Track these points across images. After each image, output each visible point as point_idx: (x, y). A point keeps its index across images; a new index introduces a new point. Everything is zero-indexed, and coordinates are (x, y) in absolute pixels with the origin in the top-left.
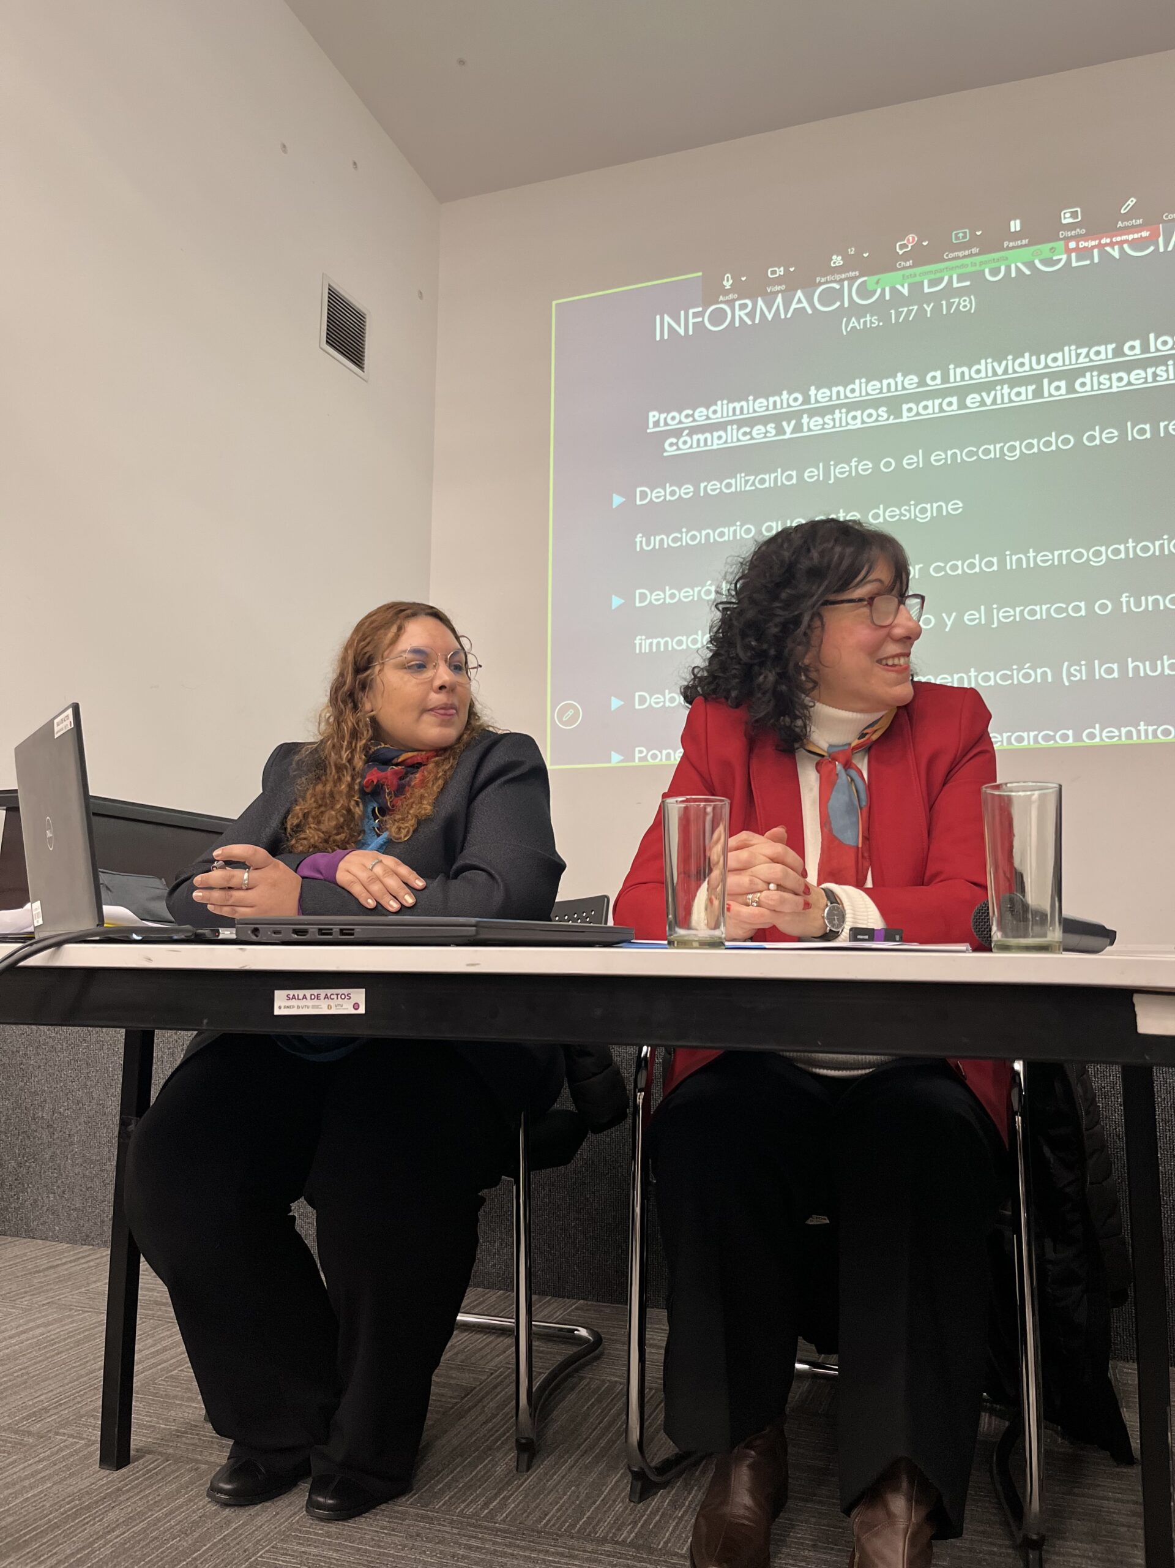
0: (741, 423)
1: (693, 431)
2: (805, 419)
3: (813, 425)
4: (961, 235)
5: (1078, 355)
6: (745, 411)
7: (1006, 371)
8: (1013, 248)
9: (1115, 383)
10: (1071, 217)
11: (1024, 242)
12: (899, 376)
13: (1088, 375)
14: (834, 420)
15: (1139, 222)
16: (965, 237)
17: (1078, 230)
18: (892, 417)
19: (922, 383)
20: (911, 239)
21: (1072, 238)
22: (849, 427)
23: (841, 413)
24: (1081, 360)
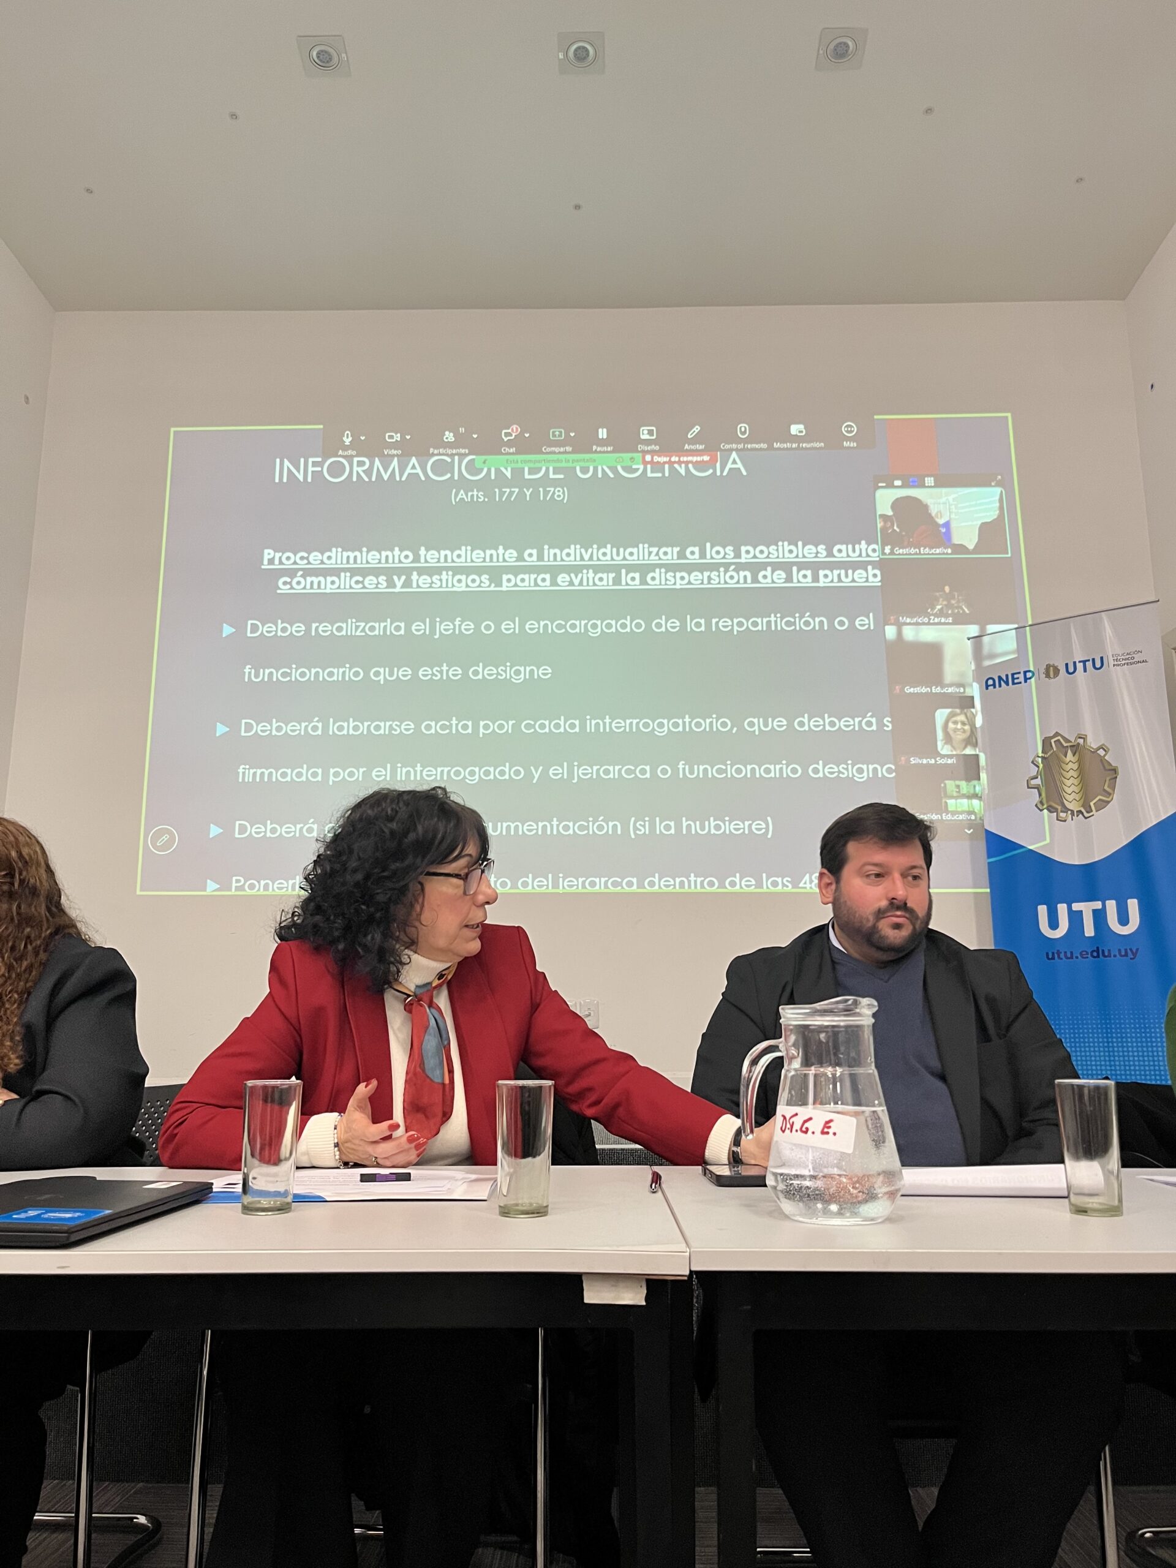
0: (354, 572)
1: (307, 573)
2: (415, 576)
3: (422, 583)
4: (557, 433)
5: (650, 553)
6: (359, 561)
7: (591, 558)
8: (600, 452)
9: (678, 581)
10: (648, 434)
11: (609, 449)
12: (501, 550)
13: (657, 570)
14: (441, 580)
15: (702, 447)
16: (560, 436)
17: (653, 446)
18: (493, 585)
19: (520, 558)
20: (515, 430)
21: (648, 452)
22: (455, 589)
23: (447, 574)
24: (653, 557)
